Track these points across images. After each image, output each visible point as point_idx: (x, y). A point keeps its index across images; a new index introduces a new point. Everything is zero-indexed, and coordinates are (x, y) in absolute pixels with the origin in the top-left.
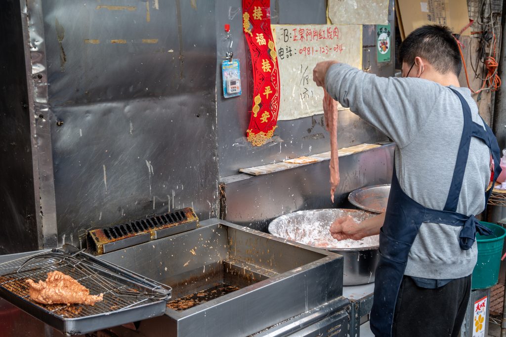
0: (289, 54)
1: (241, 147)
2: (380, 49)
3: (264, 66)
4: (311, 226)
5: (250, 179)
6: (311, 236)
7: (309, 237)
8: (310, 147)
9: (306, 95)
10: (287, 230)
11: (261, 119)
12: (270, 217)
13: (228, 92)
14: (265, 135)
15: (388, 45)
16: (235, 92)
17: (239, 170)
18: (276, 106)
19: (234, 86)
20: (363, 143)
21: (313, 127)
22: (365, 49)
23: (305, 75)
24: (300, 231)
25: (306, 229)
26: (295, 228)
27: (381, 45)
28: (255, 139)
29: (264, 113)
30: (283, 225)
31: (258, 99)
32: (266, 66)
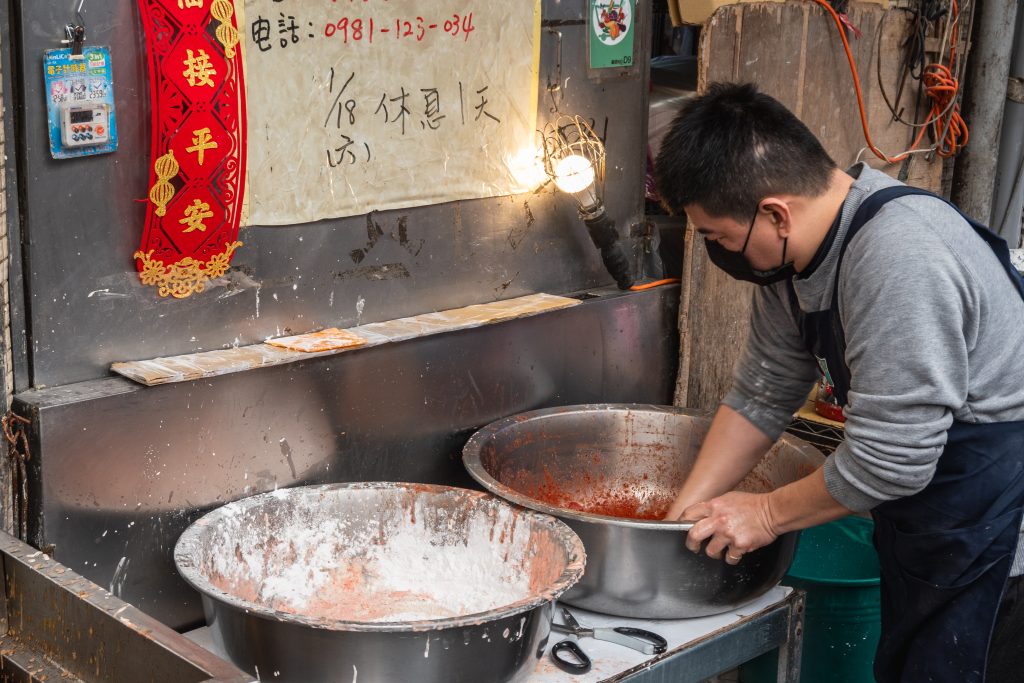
0: (288, 35)
1: (118, 302)
2: (599, 31)
3: (192, 68)
4: (313, 532)
5: (128, 396)
6: (313, 561)
7: (308, 563)
8: (361, 303)
9: (346, 154)
10: (238, 548)
11: (182, 221)
12: (179, 504)
13: (63, 141)
14: (202, 267)
16: (88, 141)
17: (110, 365)
18: (235, 187)
19: (84, 124)
20: (537, 291)
21: (371, 245)
22: (549, 29)
23: (343, 99)
24: (281, 546)
25: (299, 542)
26: (266, 539)
27: (602, 20)
28: (168, 277)
29: (193, 204)
30: (226, 535)
31: (167, 166)
32: (198, 70)
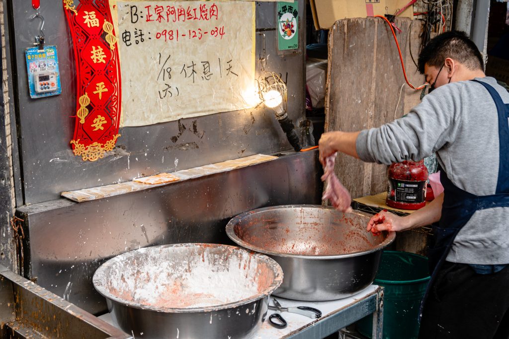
0: (139, 39)
1: (64, 164)
2: (282, 33)
3: (95, 54)
4: (157, 267)
5: (70, 207)
6: (158, 281)
7: (155, 282)
8: (177, 161)
9: (168, 93)
10: (122, 276)
11: (93, 126)
12: (95, 257)
13: (36, 90)
14: (102, 146)
15: (295, 28)
16: (47, 90)
17: (61, 193)
18: (117, 109)
19: (45, 82)
20: (258, 153)
21: (181, 134)
22: (259, 33)
23: (165, 68)
24: (142, 275)
25: (151, 273)
26: (135, 272)
27: (283, 28)
28: (86, 152)
29: (97, 118)
30: (117, 270)
31: (84, 100)
32: (98, 55)
